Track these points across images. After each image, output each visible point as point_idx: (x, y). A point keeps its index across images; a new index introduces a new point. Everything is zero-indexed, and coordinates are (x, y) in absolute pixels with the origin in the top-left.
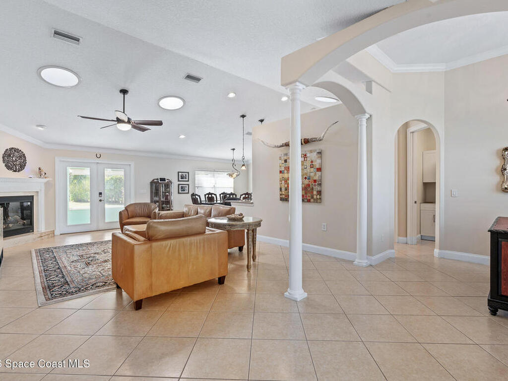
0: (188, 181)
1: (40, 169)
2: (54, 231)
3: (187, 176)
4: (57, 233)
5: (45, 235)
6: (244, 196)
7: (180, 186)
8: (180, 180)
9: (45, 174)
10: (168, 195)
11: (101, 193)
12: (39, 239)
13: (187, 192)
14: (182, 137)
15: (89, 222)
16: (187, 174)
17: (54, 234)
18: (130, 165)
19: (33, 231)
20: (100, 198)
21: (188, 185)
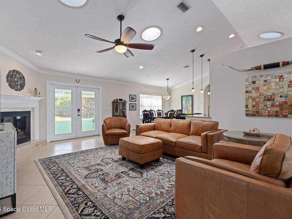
0: (136, 101)
1: (36, 89)
2: (46, 139)
3: (135, 97)
4: (48, 141)
5: (40, 144)
6: (170, 112)
7: (131, 105)
8: (131, 100)
9: (40, 93)
10: (124, 111)
11: (79, 109)
12: (36, 147)
13: (135, 109)
14: (141, 67)
15: (71, 132)
16: (135, 96)
17: (46, 142)
18: (99, 89)
19: (30, 140)
20: (79, 113)
21: (136, 104)
